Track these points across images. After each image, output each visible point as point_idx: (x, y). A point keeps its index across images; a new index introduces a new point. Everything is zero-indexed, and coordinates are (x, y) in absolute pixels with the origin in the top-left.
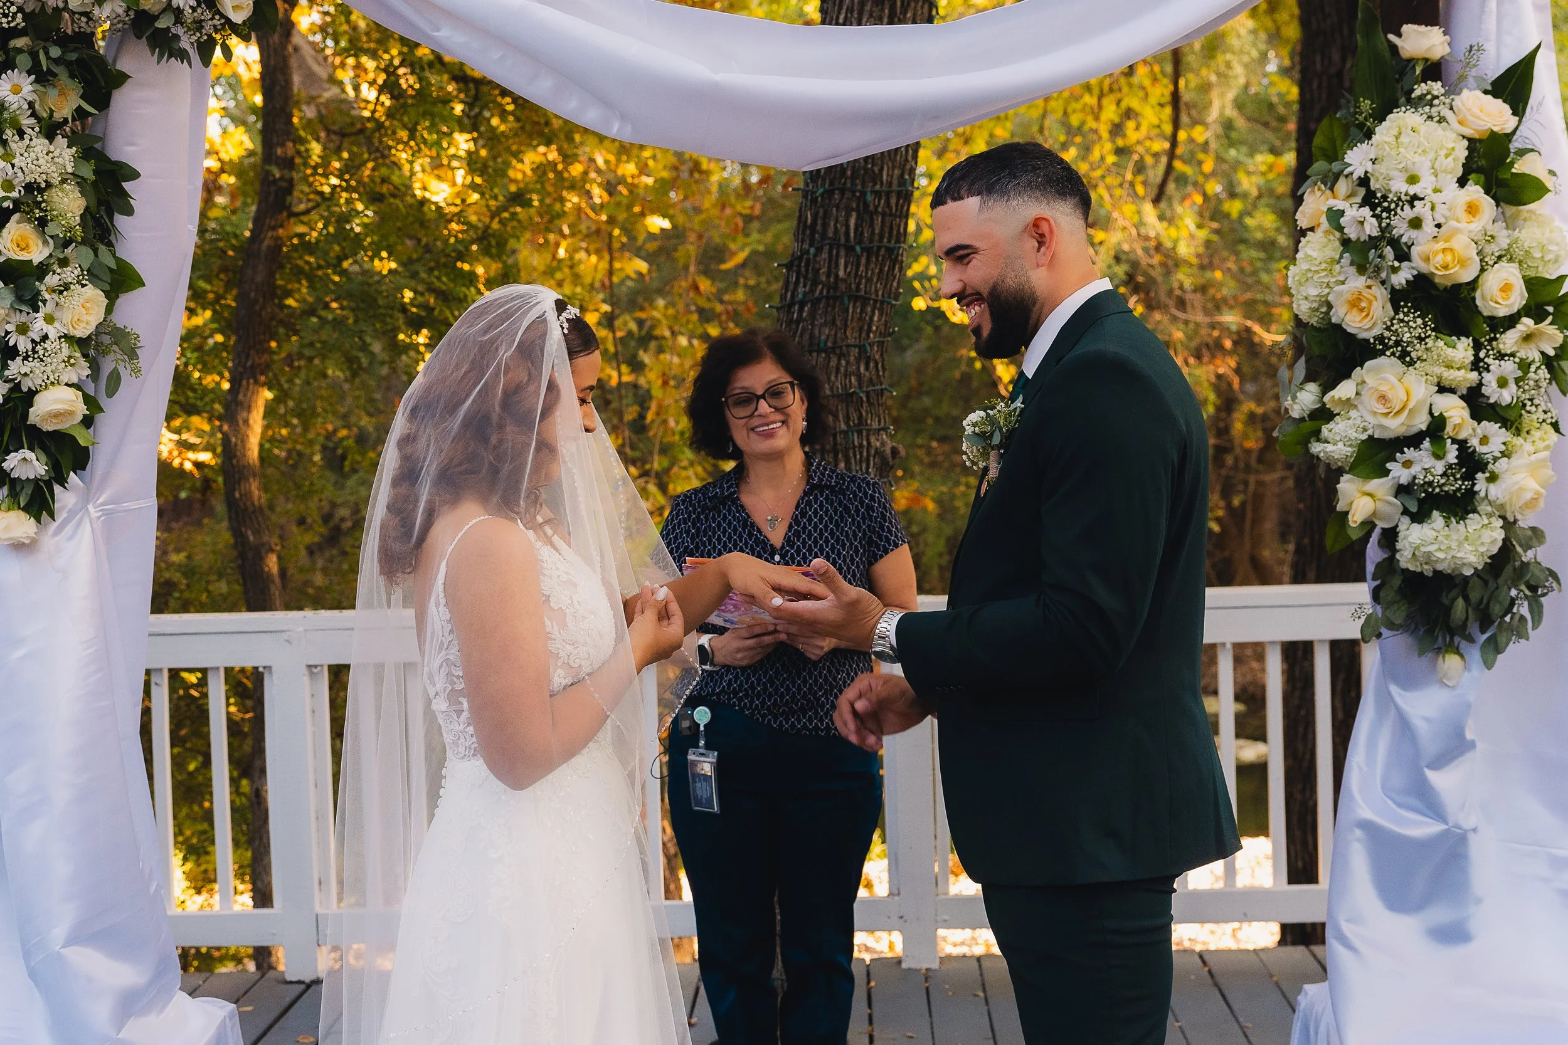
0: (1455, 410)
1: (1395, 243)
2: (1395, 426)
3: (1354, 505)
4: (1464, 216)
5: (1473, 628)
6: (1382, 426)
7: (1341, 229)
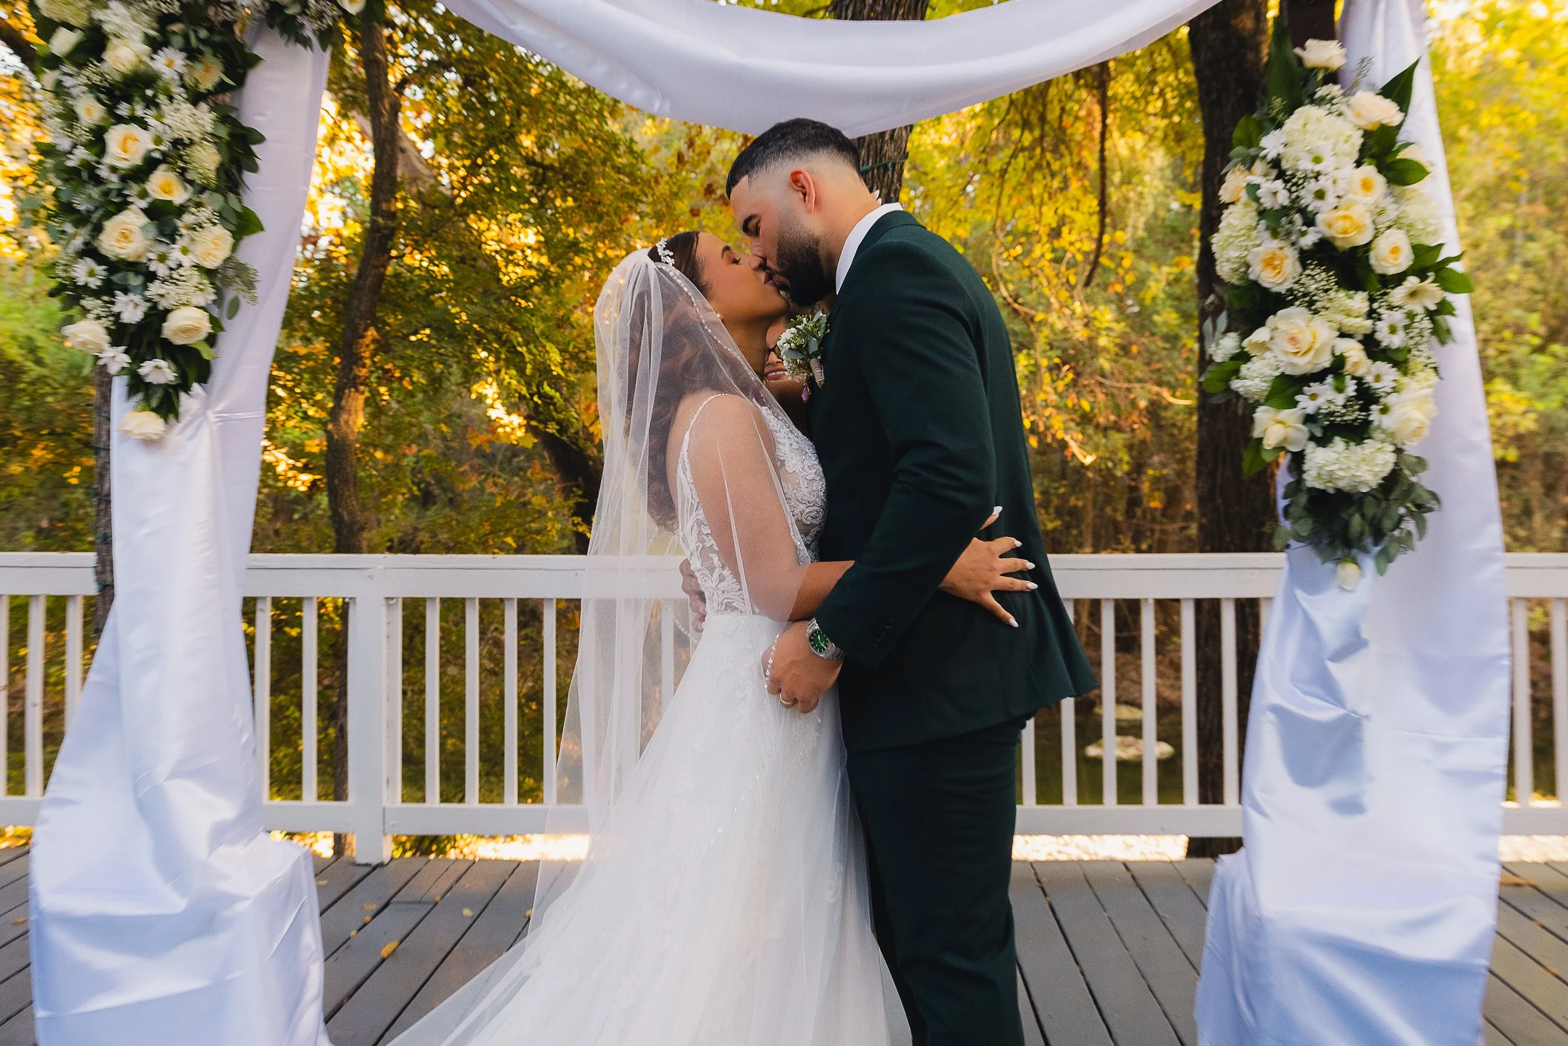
0: (1353, 351)
1: (1303, 211)
2: (1303, 365)
3: (1269, 432)
4: (1359, 190)
5: (1368, 541)
6: (1293, 364)
7: (1257, 199)
